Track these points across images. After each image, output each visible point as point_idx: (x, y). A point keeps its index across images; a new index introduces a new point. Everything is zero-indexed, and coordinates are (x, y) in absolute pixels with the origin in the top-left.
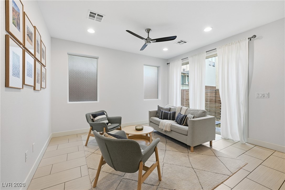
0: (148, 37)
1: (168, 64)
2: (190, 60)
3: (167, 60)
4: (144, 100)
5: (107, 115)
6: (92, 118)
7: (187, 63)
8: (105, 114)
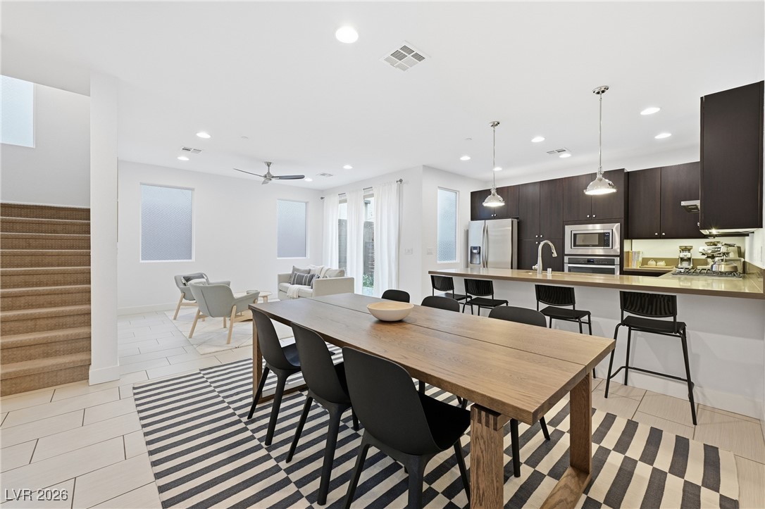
0: (269, 173)
1: (322, 198)
2: (348, 197)
3: (322, 191)
4: (278, 258)
5: (207, 280)
6: (184, 281)
7: (345, 201)
8: (203, 278)
